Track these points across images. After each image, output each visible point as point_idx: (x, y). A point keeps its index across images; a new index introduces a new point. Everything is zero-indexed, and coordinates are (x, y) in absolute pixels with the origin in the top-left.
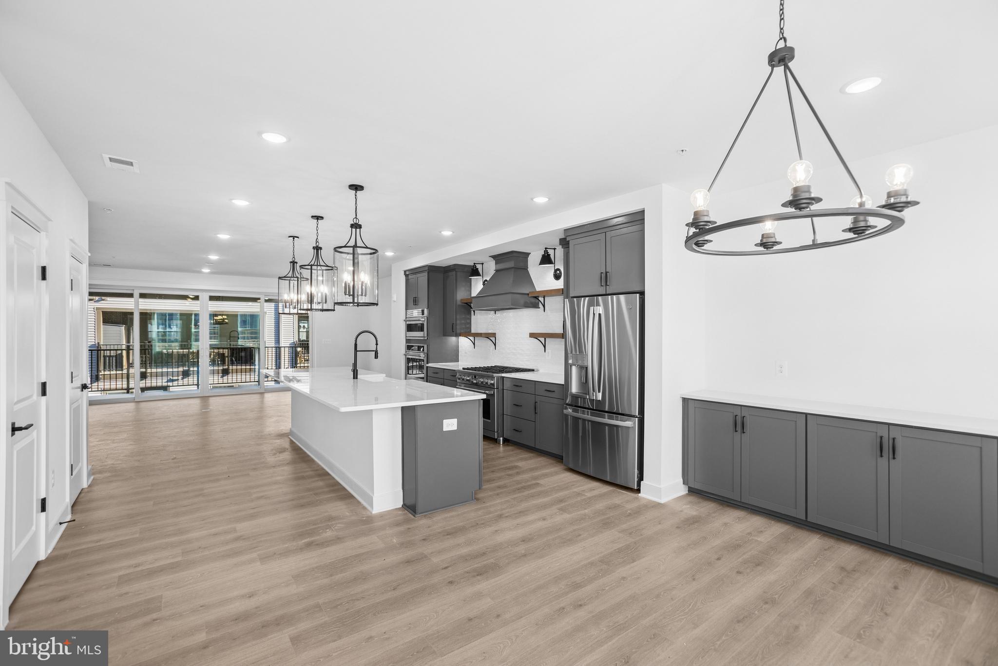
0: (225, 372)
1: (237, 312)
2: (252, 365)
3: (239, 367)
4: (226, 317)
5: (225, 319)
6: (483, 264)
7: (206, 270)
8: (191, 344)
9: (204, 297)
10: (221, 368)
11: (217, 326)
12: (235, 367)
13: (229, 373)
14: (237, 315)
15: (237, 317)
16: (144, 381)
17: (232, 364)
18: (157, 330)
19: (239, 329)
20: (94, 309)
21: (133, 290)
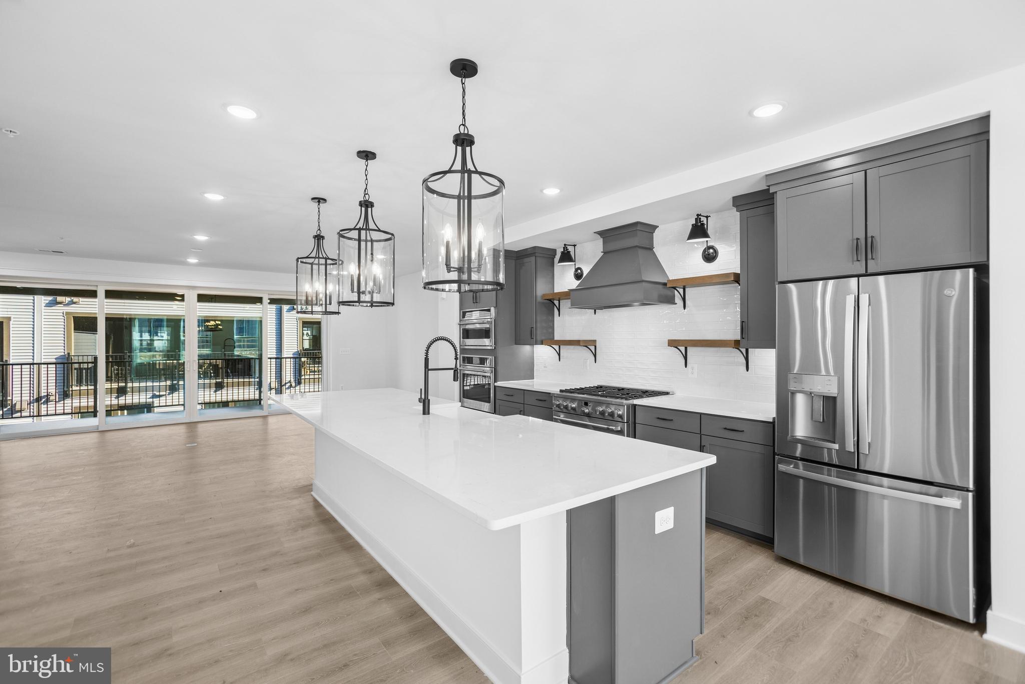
0: (219, 386)
1: (234, 317)
2: (251, 378)
3: (236, 380)
4: (219, 323)
5: (219, 325)
6: (575, 246)
7: (193, 260)
8: (179, 355)
9: (191, 296)
10: (213, 381)
11: (209, 333)
12: (230, 380)
13: (224, 387)
14: (233, 320)
15: (233, 323)
16: (123, 398)
17: (228, 377)
18: (140, 338)
19: (235, 337)
20: (63, 313)
21: (97, 286)
